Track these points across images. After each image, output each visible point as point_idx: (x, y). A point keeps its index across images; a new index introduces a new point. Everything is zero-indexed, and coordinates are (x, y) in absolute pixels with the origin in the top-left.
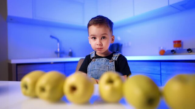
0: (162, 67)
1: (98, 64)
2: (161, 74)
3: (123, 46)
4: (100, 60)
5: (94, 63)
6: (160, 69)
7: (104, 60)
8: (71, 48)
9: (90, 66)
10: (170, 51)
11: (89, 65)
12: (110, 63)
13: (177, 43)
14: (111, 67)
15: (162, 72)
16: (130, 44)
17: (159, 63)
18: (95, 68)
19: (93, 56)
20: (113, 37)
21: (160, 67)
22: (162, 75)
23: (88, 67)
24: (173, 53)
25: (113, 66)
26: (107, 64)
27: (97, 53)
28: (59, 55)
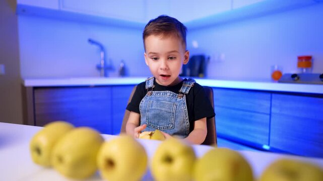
0: (273, 102)
1: (158, 101)
2: (270, 115)
3: (211, 60)
4: (161, 94)
5: (150, 99)
6: (269, 105)
7: (168, 94)
8: (122, 61)
9: (143, 103)
10: (290, 76)
11: (141, 102)
12: (178, 99)
13: (304, 61)
14: (180, 105)
15: (274, 110)
16: (223, 56)
17: (269, 95)
18: (153, 108)
19: (150, 85)
20: (187, 53)
21: (269, 102)
22: (272, 115)
23: (140, 104)
24: (295, 80)
25: (184, 104)
26: (174, 100)
27: (157, 81)
28: (103, 71)
